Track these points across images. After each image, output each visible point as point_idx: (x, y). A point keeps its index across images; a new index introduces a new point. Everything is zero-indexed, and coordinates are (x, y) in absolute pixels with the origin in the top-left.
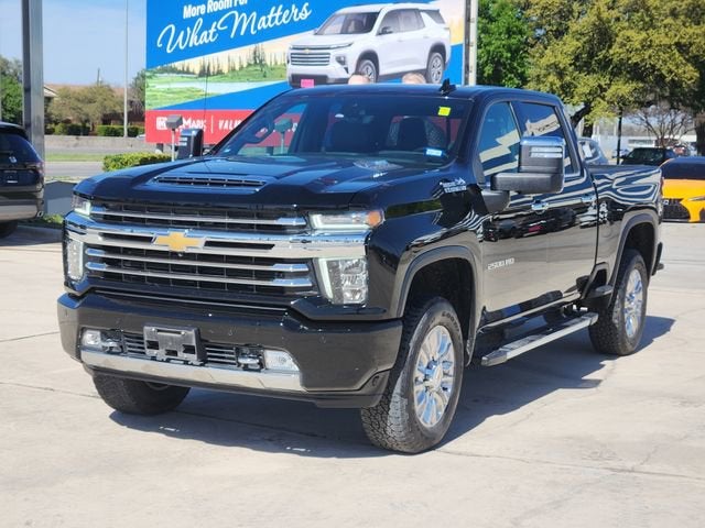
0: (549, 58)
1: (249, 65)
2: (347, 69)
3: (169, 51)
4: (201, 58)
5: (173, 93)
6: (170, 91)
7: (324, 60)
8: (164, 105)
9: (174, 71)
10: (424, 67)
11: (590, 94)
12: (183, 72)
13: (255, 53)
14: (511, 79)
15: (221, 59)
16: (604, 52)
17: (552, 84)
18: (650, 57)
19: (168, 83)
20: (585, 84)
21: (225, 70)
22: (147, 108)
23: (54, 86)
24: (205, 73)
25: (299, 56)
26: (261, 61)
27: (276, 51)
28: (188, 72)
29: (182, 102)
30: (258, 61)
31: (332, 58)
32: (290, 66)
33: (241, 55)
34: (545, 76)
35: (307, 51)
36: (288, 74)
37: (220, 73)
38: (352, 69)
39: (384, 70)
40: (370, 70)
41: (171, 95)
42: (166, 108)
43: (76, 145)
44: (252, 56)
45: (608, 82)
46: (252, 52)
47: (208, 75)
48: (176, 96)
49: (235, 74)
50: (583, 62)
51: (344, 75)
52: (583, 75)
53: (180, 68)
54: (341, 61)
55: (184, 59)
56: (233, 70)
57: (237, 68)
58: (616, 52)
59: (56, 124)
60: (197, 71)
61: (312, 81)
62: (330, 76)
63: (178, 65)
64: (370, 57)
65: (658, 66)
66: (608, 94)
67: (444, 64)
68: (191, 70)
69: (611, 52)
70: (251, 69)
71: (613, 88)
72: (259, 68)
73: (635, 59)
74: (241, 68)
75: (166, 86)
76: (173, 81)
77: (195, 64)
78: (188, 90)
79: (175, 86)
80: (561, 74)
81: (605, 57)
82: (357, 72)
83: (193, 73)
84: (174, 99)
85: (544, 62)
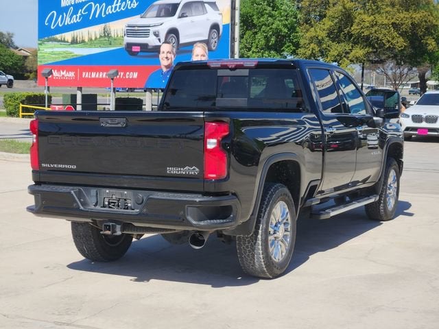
0: (312, 33)
1: (101, 37)
2: (159, 40)
3: (52, 28)
4: (72, 32)
5: (55, 54)
6: (53, 53)
7: (146, 34)
8: (50, 62)
9: (56, 40)
10: (207, 38)
11: (338, 55)
12: (61, 41)
13: (104, 29)
14: (288, 46)
15: (84, 33)
16: (348, 29)
17: (313, 49)
18: (376, 32)
19: (52, 48)
20: (336, 49)
21: (86, 40)
22: (39, 63)
23: (29, 49)
24: (74, 42)
25: (131, 31)
26: (108, 34)
27: (118, 28)
28: (64, 41)
29: (60, 60)
30: (106, 34)
31: (151, 33)
32: (126, 38)
33: (96, 30)
34: (309, 44)
35: (136, 28)
36: (125, 43)
37: (83, 41)
38: (163, 39)
39: (182, 41)
40: (174, 41)
41: (53, 56)
42: (50, 64)
43: (35, 86)
44: (103, 31)
45: (351, 48)
46: (103, 29)
47: (77, 43)
48: (57, 56)
49: (92, 42)
50: (335, 35)
51: (158, 44)
52: (334, 43)
53: (59, 39)
54: (156, 35)
55: (62, 33)
56: (91, 40)
57: (93, 39)
58: (355, 29)
59: (31, 73)
60: (70, 41)
61: (139, 47)
62: (150, 44)
63: (58, 36)
64: (174, 32)
65: (380, 38)
66: (351, 56)
67: (219, 37)
68: (66, 40)
69: (352, 28)
70: (102, 39)
71: (354, 51)
72: (107, 39)
73: (366, 33)
74: (96, 39)
75: (51, 50)
76: (55, 47)
77: (68, 36)
78: (64, 52)
79: (56, 50)
80: (320, 43)
81: (349, 32)
82: (166, 42)
83: (68, 42)
84: (56, 58)
85: (308, 35)
